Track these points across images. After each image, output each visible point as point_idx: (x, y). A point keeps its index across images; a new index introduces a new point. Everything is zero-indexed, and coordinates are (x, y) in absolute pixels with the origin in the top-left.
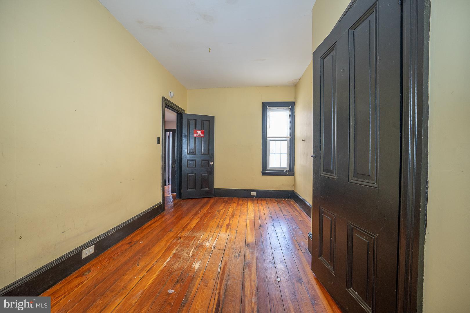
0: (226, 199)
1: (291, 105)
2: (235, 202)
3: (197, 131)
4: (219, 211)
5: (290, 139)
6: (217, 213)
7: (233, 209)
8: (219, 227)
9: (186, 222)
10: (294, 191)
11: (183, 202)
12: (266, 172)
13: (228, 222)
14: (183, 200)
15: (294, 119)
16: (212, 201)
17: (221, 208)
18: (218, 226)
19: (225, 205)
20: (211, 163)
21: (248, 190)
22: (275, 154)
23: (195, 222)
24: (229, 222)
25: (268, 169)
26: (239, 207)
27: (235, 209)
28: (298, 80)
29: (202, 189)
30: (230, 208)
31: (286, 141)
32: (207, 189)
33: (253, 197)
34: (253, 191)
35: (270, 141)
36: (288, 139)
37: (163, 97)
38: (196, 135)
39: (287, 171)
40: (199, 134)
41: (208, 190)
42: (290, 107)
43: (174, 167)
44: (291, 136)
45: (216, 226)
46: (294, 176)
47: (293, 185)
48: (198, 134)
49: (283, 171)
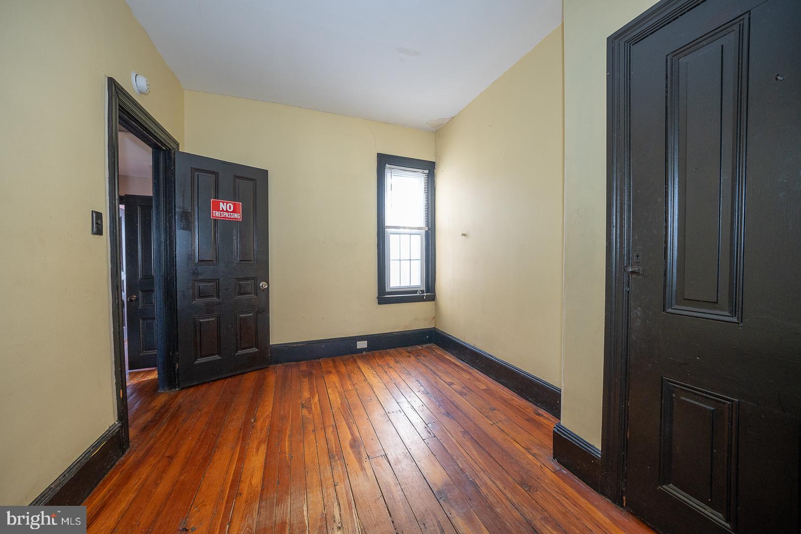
0: (304, 367)
1: (429, 168)
2: (330, 372)
3: (221, 204)
4: (307, 406)
5: (427, 233)
6: (305, 412)
7: (339, 393)
8: (337, 458)
9: (227, 472)
10: (434, 328)
11: (183, 397)
12: (385, 297)
13: (350, 437)
14: (184, 392)
15: (435, 194)
16: (272, 378)
17: (306, 394)
18: (331, 457)
19: (311, 383)
20: (263, 284)
21: (350, 338)
22: (400, 260)
23: (256, 461)
24: (352, 434)
25: (388, 290)
26: (348, 383)
27: (341, 390)
28: (446, 121)
29: (240, 352)
30: (329, 391)
31: (420, 236)
32: (255, 350)
33: (362, 350)
34: (362, 338)
35: (391, 235)
36: (423, 232)
37: (111, 82)
38: (217, 214)
39: (423, 292)
40: (227, 211)
41: (256, 353)
42: (427, 171)
43: (137, 299)
44: (427, 225)
45: (326, 458)
46: (434, 300)
47: (434, 318)
48: (223, 210)
49: (416, 292)
